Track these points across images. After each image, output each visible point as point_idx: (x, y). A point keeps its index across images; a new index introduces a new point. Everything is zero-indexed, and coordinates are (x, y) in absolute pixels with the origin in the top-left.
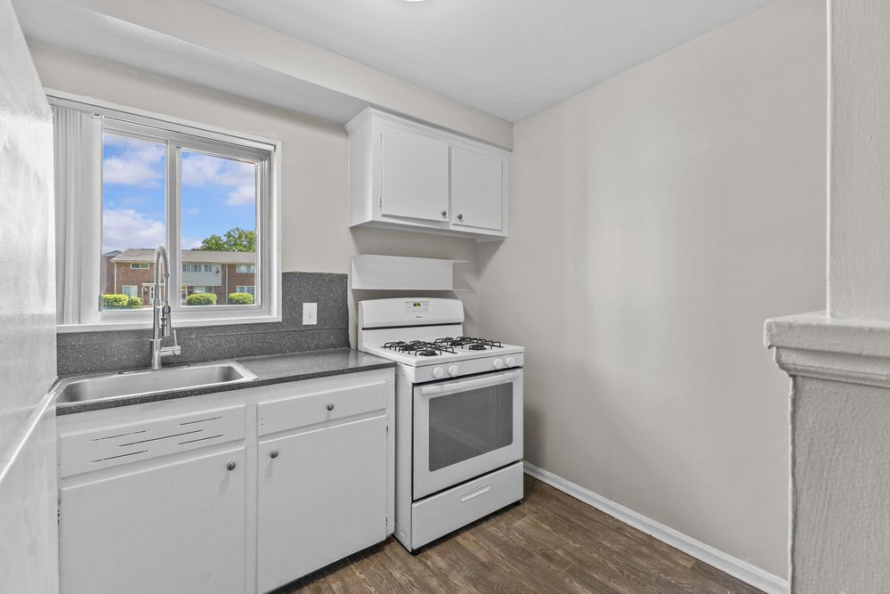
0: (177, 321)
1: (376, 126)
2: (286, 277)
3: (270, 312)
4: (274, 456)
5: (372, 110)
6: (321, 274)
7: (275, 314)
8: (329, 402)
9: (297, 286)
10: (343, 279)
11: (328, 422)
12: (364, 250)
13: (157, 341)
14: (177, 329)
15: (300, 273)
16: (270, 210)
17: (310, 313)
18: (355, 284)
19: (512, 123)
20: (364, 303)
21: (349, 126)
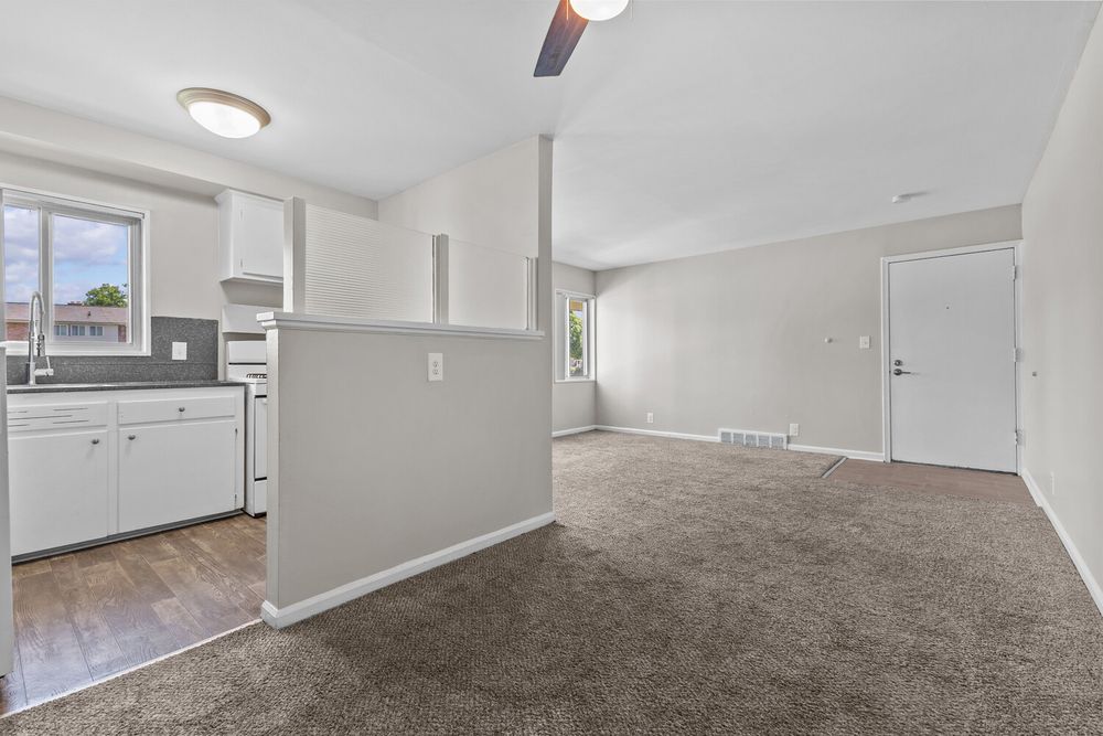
0: (49, 351)
1: (237, 204)
2: (155, 321)
3: (141, 349)
4: (131, 438)
5: (231, 191)
6: (191, 319)
7: (145, 349)
8: (181, 407)
9: (165, 328)
10: (214, 324)
11: (179, 420)
12: (234, 301)
13: (32, 364)
14: (50, 357)
15: (170, 318)
16: (140, 266)
17: (179, 351)
18: (225, 327)
19: (377, 202)
20: (231, 344)
21: (218, 198)
